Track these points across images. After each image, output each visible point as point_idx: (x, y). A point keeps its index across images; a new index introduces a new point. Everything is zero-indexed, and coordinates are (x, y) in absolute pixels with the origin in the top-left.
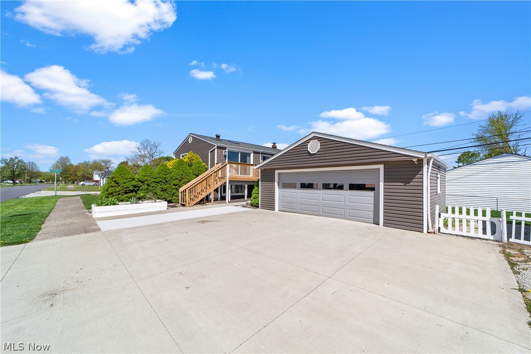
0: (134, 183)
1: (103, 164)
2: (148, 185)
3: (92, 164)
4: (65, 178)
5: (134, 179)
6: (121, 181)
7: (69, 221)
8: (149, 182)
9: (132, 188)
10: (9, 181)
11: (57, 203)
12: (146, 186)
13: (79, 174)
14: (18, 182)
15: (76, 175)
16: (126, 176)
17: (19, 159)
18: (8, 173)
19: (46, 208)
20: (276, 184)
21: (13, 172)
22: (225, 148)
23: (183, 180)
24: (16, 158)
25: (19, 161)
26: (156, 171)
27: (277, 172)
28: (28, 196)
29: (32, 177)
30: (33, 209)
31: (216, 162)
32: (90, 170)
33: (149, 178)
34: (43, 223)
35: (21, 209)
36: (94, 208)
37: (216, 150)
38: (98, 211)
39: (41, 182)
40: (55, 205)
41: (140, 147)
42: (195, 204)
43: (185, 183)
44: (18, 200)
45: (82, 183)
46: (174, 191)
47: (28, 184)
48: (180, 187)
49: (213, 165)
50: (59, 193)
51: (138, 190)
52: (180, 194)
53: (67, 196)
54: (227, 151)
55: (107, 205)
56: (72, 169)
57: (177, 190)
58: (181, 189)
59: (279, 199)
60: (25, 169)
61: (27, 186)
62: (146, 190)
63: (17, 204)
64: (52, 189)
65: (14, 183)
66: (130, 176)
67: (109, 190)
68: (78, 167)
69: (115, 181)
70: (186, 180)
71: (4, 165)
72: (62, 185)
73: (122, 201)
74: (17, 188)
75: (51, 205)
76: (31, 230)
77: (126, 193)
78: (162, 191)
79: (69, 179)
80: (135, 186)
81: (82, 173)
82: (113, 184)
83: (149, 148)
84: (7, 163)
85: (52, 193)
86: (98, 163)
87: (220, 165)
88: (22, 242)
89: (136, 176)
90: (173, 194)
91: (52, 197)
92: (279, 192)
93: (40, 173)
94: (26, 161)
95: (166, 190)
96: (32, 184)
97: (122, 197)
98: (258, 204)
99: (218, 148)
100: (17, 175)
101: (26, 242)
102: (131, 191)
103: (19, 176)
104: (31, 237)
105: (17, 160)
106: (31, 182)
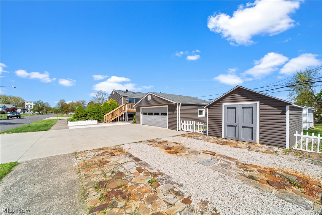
0: (85, 113)
1: (81, 103)
2: (91, 114)
3: (76, 103)
4: (63, 110)
5: (85, 111)
6: (80, 112)
7: (60, 127)
8: (91, 113)
9: (84, 115)
10: (37, 113)
11: (57, 122)
12: (90, 114)
13: (69, 108)
14: (41, 113)
15: (68, 109)
16: (82, 110)
17: (42, 101)
18: (36, 109)
19: (53, 123)
20: (141, 113)
21: (39, 108)
22: (127, 97)
23: (106, 112)
24: (40, 101)
25: (41, 102)
26: (95, 108)
27: (141, 108)
28: (46, 119)
29: (47, 110)
30: (48, 123)
31: (122, 103)
32: (75, 106)
33: (91, 111)
34: (51, 127)
35: (44, 123)
36: (69, 122)
37: (122, 98)
38: (70, 123)
39: (52, 113)
40: (56, 122)
41: (97, 94)
42: (111, 122)
43: (107, 113)
44: (42, 121)
45: (70, 113)
46: (102, 116)
47: (45, 114)
48: (105, 115)
49: (121, 104)
50: (58, 118)
51: (87, 116)
52: (105, 118)
53: (62, 119)
54: (128, 98)
55: (73, 121)
56: (66, 106)
57: (103, 116)
58: (105, 116)
59: (142, 119)
60: (44, 106)
61: (45, 115)
62: (90, 116)
63: (42, 122)
64: (56, 116)
65: (40, 113)
66: (83, 110)
67: (75, 116)
68: (69, 105)
69: (77, 112)
70: (107, 112)
71: (35, 104)
72: (61, 114)
73: (80, 120)
74: (41, 115)
75: (55, 122)
76: (48, 128)
77: (82, 117)
78: (97, 116)
79: (65, 111)
80: (85, 114)
81: (71, 108)
82: (77, 113)
83: (102, 95)
84: (36, 104)
85: (56, 118)
86: (79, 103)
87: (124, 104)
88: (46, 131)
89: (86, 110)
90: (102, 118)
91: (56, 119)
92: (142, 116)
93: (51, 108)
94: (44, 102)
95: (98, 116)
96: (47, 114)
97: (80, 119)
98: (135, 122)
99: (123, 97)
100: (41, 109)
101: (47, 131)
102: (84, 116)
103: (41, 110)
104: (48, 129)
105: (40, 102)
106: (46, 113)
